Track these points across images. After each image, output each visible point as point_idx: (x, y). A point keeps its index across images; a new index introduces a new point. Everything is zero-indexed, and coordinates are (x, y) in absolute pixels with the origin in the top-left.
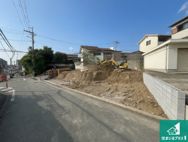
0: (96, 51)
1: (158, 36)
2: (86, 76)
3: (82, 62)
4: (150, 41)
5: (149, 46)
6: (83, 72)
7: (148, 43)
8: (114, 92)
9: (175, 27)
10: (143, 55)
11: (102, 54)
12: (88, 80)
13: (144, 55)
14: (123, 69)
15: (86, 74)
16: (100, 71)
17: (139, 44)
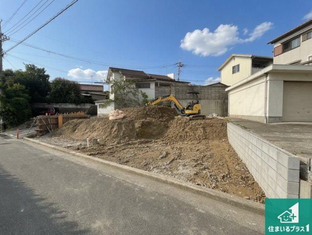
0: (140, 79)
1: (251, 57)
2: (119, 130)
3: (112, 101)
4: (238, 66)
5: (237, 74)
6: (114, 122)
7: (236, 69)
8: (176, 159)
9: (278, 44)
10: (227, 90)
11: (153, 86)
12: (124, 138)
13: (229, 91)
14: (191, 116)
15: (120, 124)
16: (148, 119)
17: (221, 70)
